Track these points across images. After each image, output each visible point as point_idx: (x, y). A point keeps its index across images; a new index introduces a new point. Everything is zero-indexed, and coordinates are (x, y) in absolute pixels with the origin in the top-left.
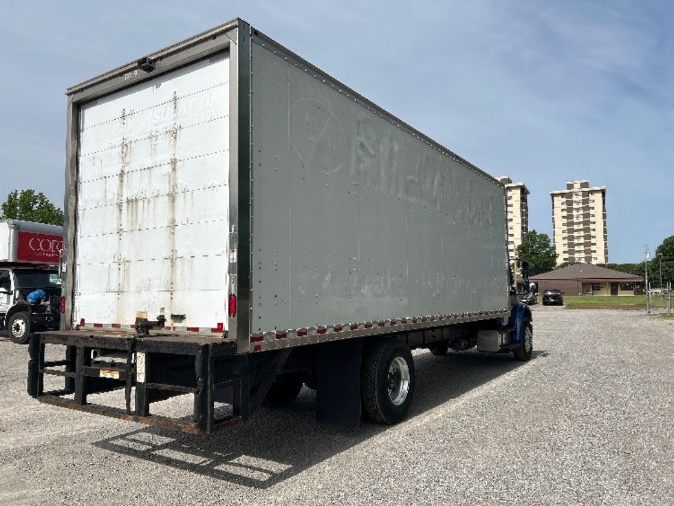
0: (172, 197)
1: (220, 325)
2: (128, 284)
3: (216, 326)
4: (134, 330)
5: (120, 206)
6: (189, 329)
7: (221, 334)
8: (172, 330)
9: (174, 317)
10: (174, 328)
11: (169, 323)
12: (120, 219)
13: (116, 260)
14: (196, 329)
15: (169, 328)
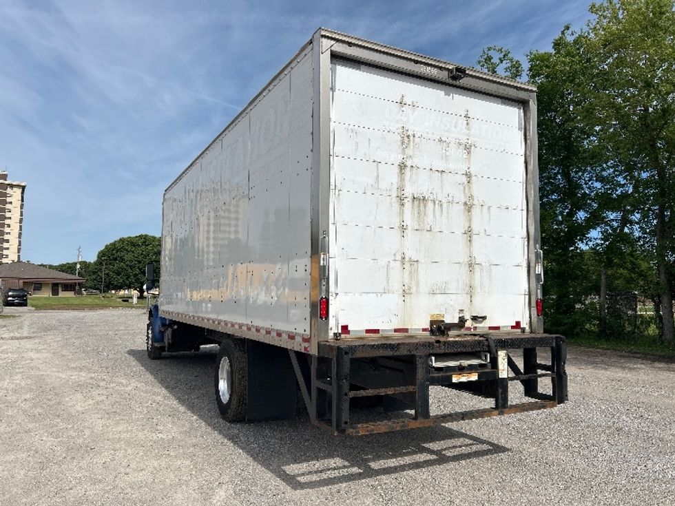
0: (469, 207)
1: (518, 324)
2: (417, 285)
3: (514, 324)
4: (427, 333)
5: (401, 199)
6: (491, 328)
7: (519, 330)
8: (472, 330)
9: (475, 318)
10: (475, 328)
11: (469, 324)
12: (402, 213)
13: (399, 257)
14: (498, 328)
15: (469, 329)
